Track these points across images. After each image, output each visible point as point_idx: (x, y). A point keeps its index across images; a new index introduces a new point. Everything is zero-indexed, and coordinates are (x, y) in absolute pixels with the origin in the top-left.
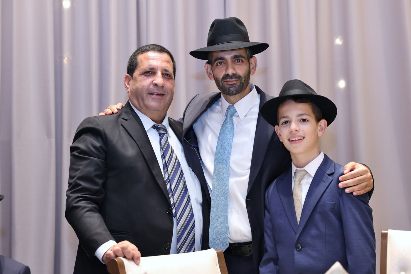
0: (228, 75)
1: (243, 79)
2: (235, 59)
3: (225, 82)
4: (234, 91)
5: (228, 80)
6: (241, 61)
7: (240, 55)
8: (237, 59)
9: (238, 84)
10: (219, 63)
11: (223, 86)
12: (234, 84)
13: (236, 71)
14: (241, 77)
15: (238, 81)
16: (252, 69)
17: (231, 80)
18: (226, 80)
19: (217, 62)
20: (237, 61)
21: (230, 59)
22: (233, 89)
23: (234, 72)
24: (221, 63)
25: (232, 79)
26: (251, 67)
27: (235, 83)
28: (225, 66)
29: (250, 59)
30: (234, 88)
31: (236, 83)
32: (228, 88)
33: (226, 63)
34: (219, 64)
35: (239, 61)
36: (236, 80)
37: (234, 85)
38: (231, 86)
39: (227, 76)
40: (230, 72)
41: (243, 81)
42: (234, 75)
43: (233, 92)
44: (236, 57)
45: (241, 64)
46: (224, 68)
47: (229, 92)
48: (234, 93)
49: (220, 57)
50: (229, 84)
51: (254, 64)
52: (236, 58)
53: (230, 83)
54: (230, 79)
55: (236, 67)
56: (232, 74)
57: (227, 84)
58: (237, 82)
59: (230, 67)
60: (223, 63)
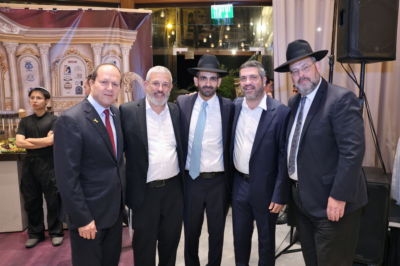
0: (207, 86)
1: (214, 89)
3: (204, 89)
5: (207, 89)
6: (214, 80)
7: (214, 76)
9: (211, 91)
11: (203, 91)
19: (202, 78)
21: (209, 78)
22: (208, 94)
23: (211, 86)
24: (203, 79)
26: (218, 83)
31: (210, 91)
32: (206, 93)
33: (207, 80)
35: (213, 79)
36: (211, 89)
38: (208, 92)
40: (208, 85)
42: (210, 86)
44: (212, 77)
46: (205, 82)
47: (206, 95)
49: (204, 76)
53: (207, 90)
54: (208, 88)
55: (212, 82)
59: (209, 82)
60: (205, 79)
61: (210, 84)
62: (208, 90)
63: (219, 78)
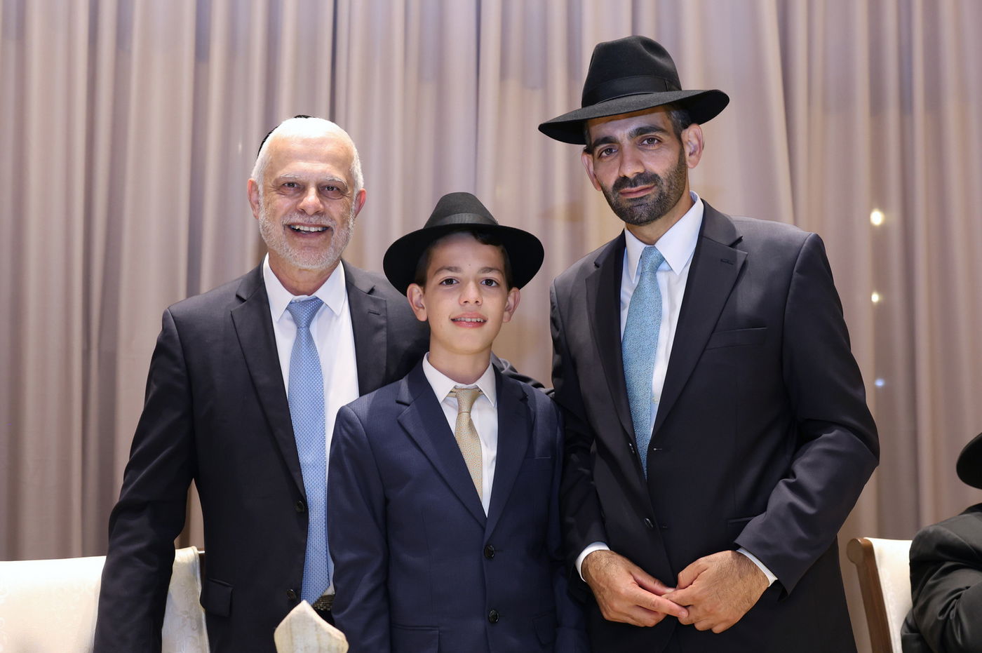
0: (625, 178)
1: (666, 182)
2: (640, 137)
3: (622, 194)
4: (645, 216)
5: (628, 189)
6: (656, 141)
7: (650, 127)
8: (645, 137)
9: (654, 196)
10: (606, 151)
11: (618, 204)
12: (642, 198)
13: (644, 167)
14: (659, 178)
15: (653, 190)
16: (690, 154)
17: (634, 189)
18: (622, 191)
19: (600, 148)
20: (646, 142)
21: (627, 139)
22: (641, 212)
23: (641, 170)
24: (609, 151)
25: (636, 185)
26: (688, 150)
27: (645, 196)
28: (619, 157)
29: (683, 132)
30: (643, 206)
31: (649, 195)
32: (631, 209)
33: (620, 149)
34: (604, 154)
35: (651, 140)
36: (647, 186)
37: (644, 201)
38: (638, 204)
39: (623, 181)
40: (630, 171)
41: (665, 189)
42: (639, 175)
43: (641, 216)
44: (640, 131)
45: (658, 149)
46: (617, 161)
47: (633, 217)
48: (644, 218)
49: (604, 136)
50: (632, 199)
51: (695, 142)
52: (641, 134)
53: (633, 196)
54: (632, 186)
55: (644, 156)
56: (635, 175)
57: (628, 200)
58: (650, 192)
59: (628, 157)
60: (613, 151)
61: (639, 163)
62: (633, 192)
63: (686, 127)
